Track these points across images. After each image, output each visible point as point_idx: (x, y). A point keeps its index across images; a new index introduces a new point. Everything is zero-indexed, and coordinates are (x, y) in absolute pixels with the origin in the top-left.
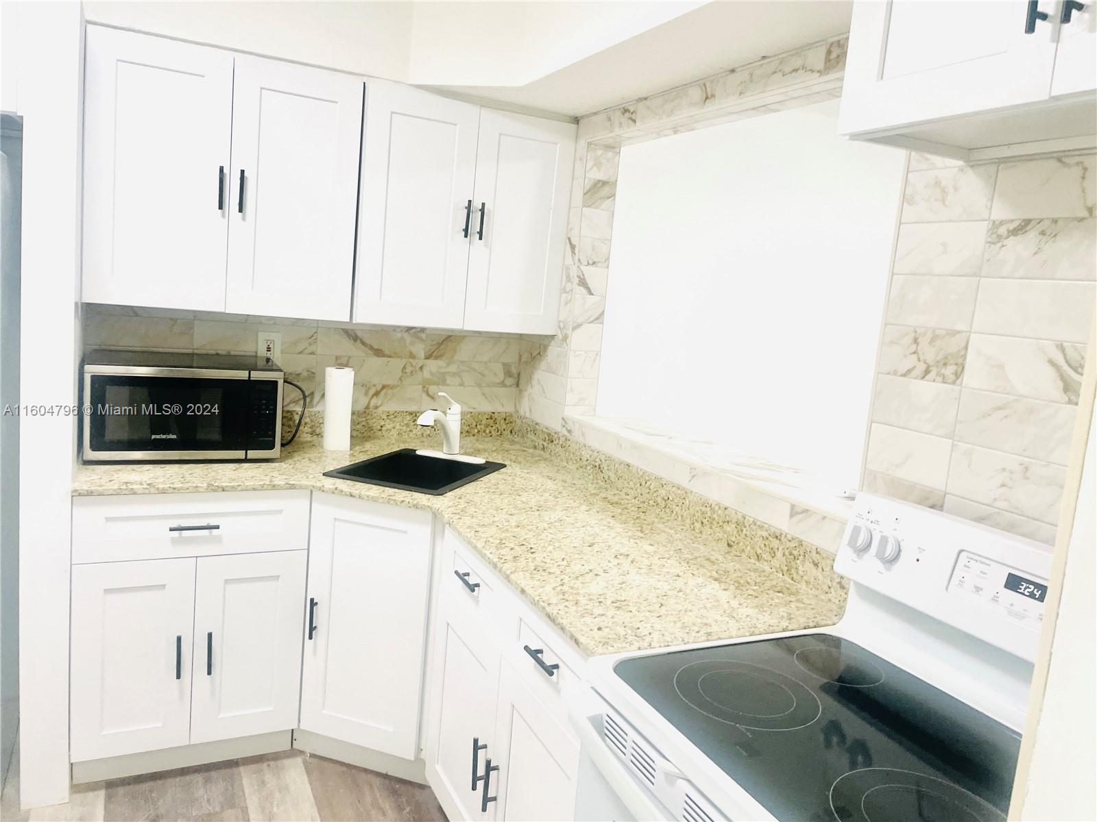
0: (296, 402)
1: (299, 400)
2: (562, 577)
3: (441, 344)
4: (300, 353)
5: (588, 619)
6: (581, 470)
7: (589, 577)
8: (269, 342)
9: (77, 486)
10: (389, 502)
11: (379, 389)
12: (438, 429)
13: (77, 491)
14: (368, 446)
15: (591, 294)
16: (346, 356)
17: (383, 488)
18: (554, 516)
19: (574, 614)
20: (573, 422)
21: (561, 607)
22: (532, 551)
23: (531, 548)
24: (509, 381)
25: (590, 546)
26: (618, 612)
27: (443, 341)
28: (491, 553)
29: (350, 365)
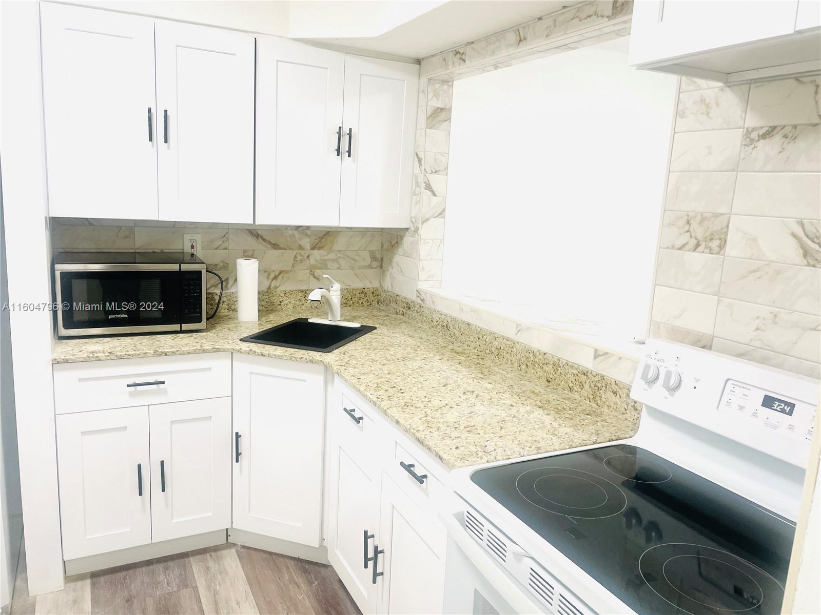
0: (215, 286)
1: (218, 284)
2: (426, 410)
3: (322, 238)
4: (216, 249)
5: (448, 441)
6: (432, 329)
7: (445, 410)
8: (192, 241)
9: (55, 356)
10: (291, 359)
11: (277, 274)
12: (324, 302)
13: (56, 359)
14: (272, 317)
15: (435, 195)
16: (251, 250)
17: (286, 349)
18: (416, 364)
19: (437, 437)
20: (425, 293)
21: (427, 433)
22: (402, 391)
23: (401, 389)
24: (375, 264)
25: (444, 386)
26: (469, 435)
27: (324, 235)
28: (371, 394)
29: (255, 256)
